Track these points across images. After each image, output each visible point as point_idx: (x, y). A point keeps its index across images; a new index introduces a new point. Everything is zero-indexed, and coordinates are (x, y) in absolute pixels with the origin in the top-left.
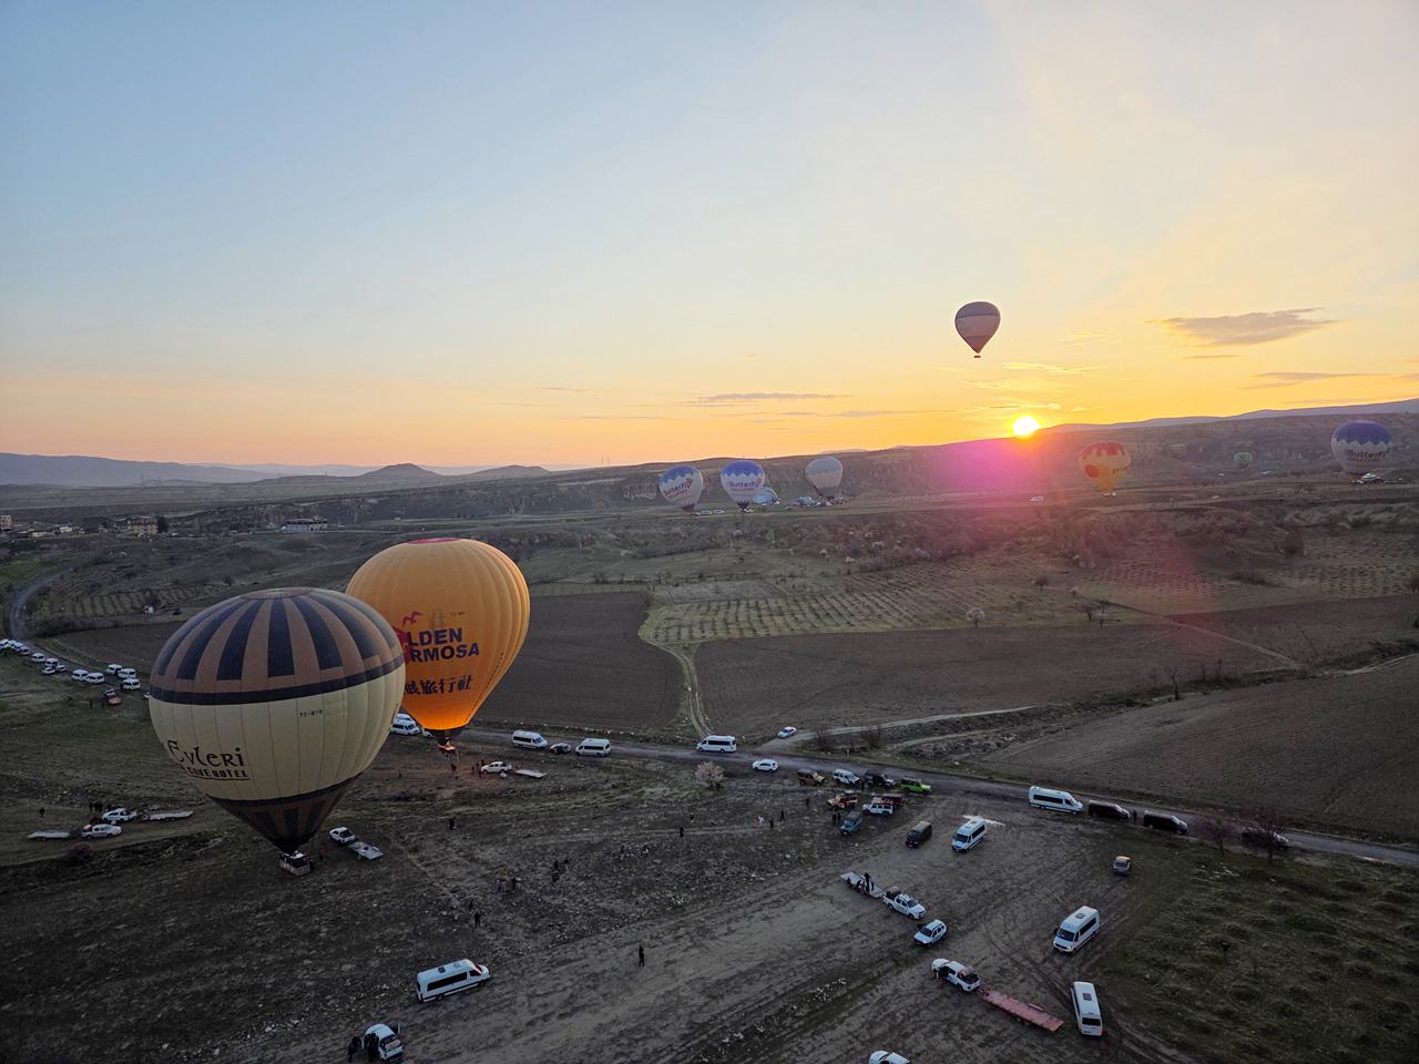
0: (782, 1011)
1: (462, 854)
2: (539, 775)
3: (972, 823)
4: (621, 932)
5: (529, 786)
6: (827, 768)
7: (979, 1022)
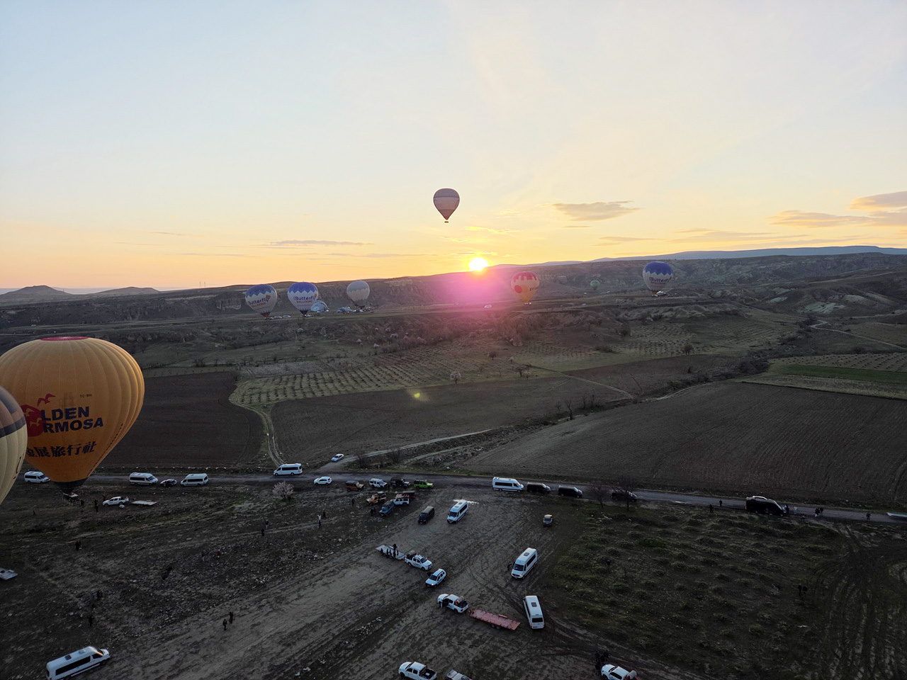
0: (337, 646)
1: (86, 567)
2: (151, 503)
3: (460, 503)
4: (217, 609)
5: (143, 512)
6: (365, 479)
7: (470, 631)
